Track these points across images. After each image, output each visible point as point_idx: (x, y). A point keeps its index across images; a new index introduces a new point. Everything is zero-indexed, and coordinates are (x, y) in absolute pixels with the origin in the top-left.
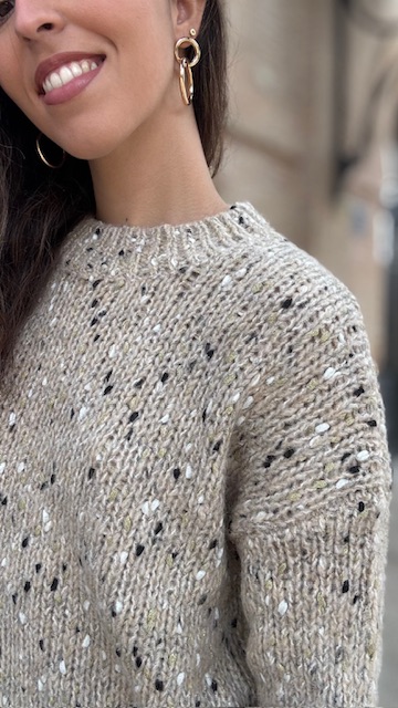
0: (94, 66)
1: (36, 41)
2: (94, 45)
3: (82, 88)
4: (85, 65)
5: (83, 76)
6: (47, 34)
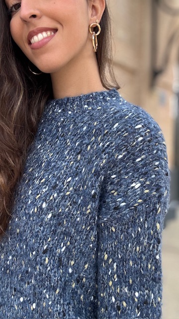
1: (29, 22)
6: (34, 20)
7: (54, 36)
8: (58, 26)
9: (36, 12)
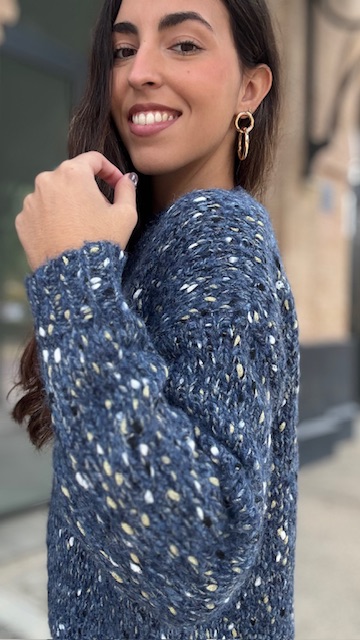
9: (156, 79)
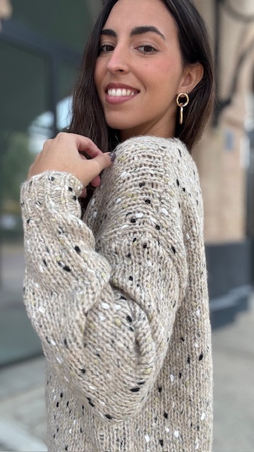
0: (133, 93)
2: (138, 85)
3: (123, 102)
4: (129, 92)
5: (126, 96)
6: (120, 74)
7: (133, 97)
8: (142, 89)
